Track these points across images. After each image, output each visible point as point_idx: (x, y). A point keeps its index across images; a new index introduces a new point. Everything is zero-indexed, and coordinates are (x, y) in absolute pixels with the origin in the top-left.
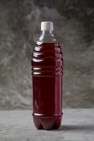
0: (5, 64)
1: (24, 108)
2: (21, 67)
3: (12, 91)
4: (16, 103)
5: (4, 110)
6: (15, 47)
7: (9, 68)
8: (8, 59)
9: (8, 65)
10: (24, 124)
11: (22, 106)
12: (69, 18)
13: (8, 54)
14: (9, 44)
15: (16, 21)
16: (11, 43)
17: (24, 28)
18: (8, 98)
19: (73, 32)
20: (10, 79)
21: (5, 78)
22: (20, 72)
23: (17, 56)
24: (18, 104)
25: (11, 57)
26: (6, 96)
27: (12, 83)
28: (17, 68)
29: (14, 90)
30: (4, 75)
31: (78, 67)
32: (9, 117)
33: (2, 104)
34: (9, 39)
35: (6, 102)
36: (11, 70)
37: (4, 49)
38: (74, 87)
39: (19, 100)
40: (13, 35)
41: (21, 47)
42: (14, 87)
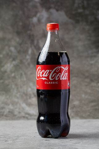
0: (8, 70)
1: (29, 117)
2: (25, 74)
3: (16, 100)
4: (20, 113)
5: (7, 120)
6: (19, 52)
7: (13, 75)
8: (12, 65)
9: (12, 72)
10: (31, 134)
11: (27, 116)
12: (78, 22)
13: (11, 59)
14: (12, 49)
15: (21, 24)
16: (15, 47)
17: (29, 32)
18: (11, 107)
19: (82, 37)
20: (13, 86)
21: (8, 85)
22: (25, 79)
23: (21, 62)
24: (23, 114)
25: (14, 63)
26: (9, 105)
27: (15, 91)
28: (21, 75)
29: (18, 98)
30: (7, 82)
31: (87, 74)
32: (13, 127)
33: (5, 114)
34: (13, 43)
35: (9, 112)
36: (14, 77)
37: (8, 54)
38: (83, 96)
39: (23, 109)
40: (18, 40)
41: (26, 52)
42: (18, 95)
